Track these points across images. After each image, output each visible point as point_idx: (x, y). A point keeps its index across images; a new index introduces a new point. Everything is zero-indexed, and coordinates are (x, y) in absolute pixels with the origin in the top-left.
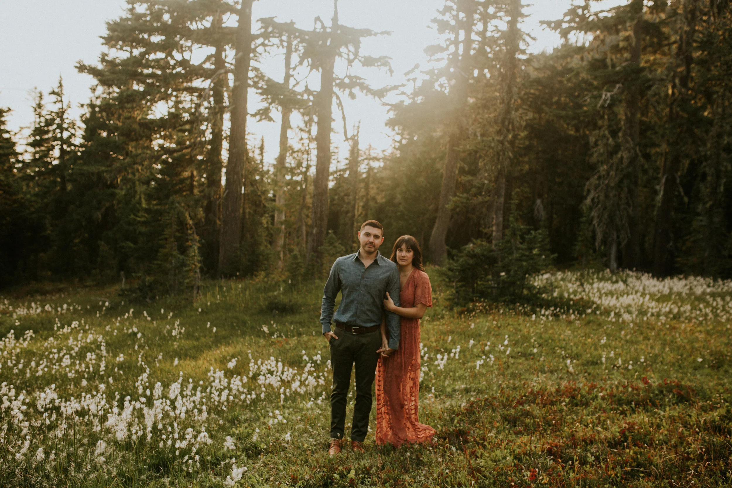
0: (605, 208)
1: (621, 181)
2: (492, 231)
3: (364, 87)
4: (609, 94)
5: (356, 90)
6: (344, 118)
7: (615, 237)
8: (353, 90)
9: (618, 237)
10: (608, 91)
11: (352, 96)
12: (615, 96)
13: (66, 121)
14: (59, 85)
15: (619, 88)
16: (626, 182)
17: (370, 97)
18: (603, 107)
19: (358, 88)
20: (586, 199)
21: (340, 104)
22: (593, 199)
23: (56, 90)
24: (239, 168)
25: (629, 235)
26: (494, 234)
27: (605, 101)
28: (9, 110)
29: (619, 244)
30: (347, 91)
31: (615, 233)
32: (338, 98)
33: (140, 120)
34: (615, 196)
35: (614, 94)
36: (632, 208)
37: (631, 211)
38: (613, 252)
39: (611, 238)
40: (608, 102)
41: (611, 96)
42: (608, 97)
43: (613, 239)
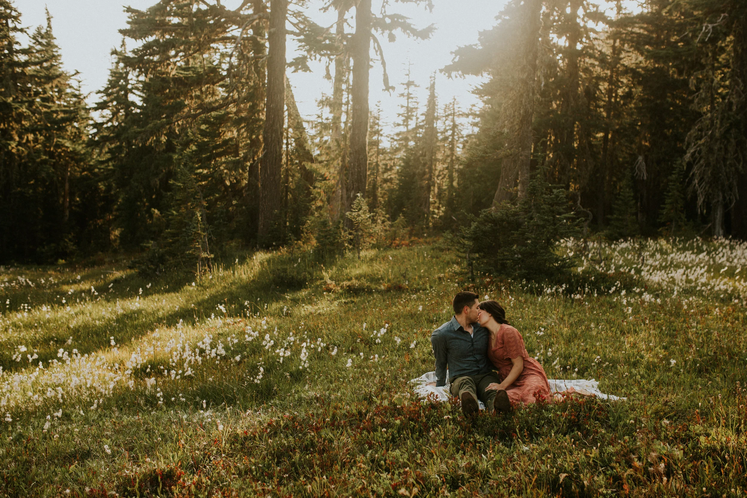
0: (708, 165)
1: (727, 131)
2: (517, 191)
3: (407, 27)
4: (710, 26)
5: (398, 32)
6: (383, 63)
7: (721, 198)
8: (394, 32)
9: (724, 198)
10: (711, 22)
11: (392, 38)
12: (719, 28)
13: (130, 82)
14: (121, 44)
15: (725, 18)
16: (733, 131)
17: (412, 38)
18: (702, 42)
19: (399, 29)
20: (685, 153)
21: (379, 50)
22: (693, 155)
23: (119, 49)
24: (278, 125)
25: (738, 196)
26: (519, 193)
27: (706, 34)
28: (77, 73)
29: (726, 206)
30: (387, 32)
31: (720, 194)
32: (376, 40)
33: (173, 75)
34: (720, 149)
35: (717, 26)
36: (741, 163)
37: (740, 167)
38: (718, 216)
39: (715, 200)
40: (709, 35)
41: (713, 28)
42: (709, 30)
43: (718, 201)
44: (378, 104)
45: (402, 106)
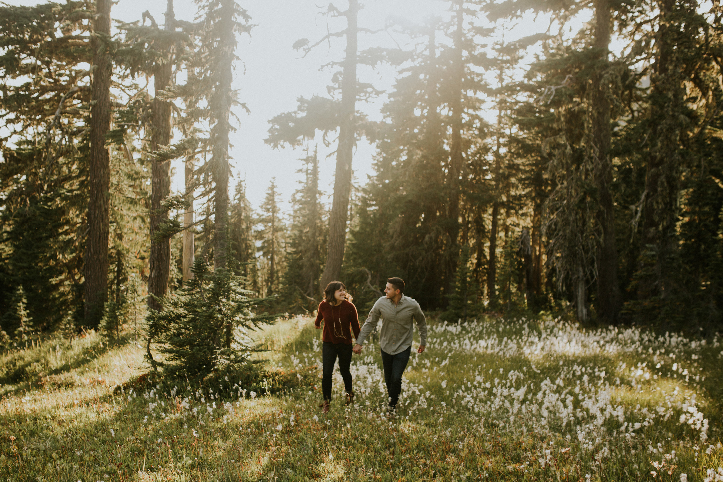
4: (553, 88)
7: (581, 274)
9: (585, 273)
12: (563, 90)
15: (570, 79)
18: (546, 105)
22: (549, 227)
27: (549, 96)
29: (587, 282)
31: (581, 269)
34: (575, 221)
35: (561, 88)
36: (603, 235)
37: (601, 240)
38: (580, 294)
39: (576, 276)
40: (551, 98)
41: (556, 90)
42: (552, 92)
43: (578, 277)
44: (272, 180)
45: (300, 182)
